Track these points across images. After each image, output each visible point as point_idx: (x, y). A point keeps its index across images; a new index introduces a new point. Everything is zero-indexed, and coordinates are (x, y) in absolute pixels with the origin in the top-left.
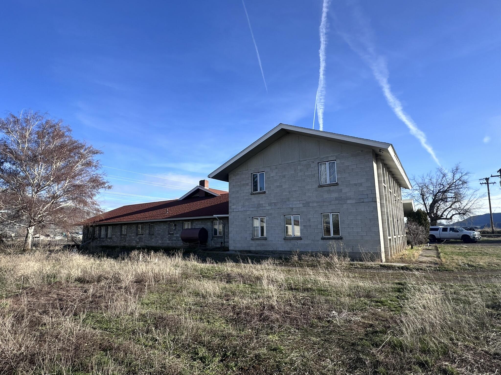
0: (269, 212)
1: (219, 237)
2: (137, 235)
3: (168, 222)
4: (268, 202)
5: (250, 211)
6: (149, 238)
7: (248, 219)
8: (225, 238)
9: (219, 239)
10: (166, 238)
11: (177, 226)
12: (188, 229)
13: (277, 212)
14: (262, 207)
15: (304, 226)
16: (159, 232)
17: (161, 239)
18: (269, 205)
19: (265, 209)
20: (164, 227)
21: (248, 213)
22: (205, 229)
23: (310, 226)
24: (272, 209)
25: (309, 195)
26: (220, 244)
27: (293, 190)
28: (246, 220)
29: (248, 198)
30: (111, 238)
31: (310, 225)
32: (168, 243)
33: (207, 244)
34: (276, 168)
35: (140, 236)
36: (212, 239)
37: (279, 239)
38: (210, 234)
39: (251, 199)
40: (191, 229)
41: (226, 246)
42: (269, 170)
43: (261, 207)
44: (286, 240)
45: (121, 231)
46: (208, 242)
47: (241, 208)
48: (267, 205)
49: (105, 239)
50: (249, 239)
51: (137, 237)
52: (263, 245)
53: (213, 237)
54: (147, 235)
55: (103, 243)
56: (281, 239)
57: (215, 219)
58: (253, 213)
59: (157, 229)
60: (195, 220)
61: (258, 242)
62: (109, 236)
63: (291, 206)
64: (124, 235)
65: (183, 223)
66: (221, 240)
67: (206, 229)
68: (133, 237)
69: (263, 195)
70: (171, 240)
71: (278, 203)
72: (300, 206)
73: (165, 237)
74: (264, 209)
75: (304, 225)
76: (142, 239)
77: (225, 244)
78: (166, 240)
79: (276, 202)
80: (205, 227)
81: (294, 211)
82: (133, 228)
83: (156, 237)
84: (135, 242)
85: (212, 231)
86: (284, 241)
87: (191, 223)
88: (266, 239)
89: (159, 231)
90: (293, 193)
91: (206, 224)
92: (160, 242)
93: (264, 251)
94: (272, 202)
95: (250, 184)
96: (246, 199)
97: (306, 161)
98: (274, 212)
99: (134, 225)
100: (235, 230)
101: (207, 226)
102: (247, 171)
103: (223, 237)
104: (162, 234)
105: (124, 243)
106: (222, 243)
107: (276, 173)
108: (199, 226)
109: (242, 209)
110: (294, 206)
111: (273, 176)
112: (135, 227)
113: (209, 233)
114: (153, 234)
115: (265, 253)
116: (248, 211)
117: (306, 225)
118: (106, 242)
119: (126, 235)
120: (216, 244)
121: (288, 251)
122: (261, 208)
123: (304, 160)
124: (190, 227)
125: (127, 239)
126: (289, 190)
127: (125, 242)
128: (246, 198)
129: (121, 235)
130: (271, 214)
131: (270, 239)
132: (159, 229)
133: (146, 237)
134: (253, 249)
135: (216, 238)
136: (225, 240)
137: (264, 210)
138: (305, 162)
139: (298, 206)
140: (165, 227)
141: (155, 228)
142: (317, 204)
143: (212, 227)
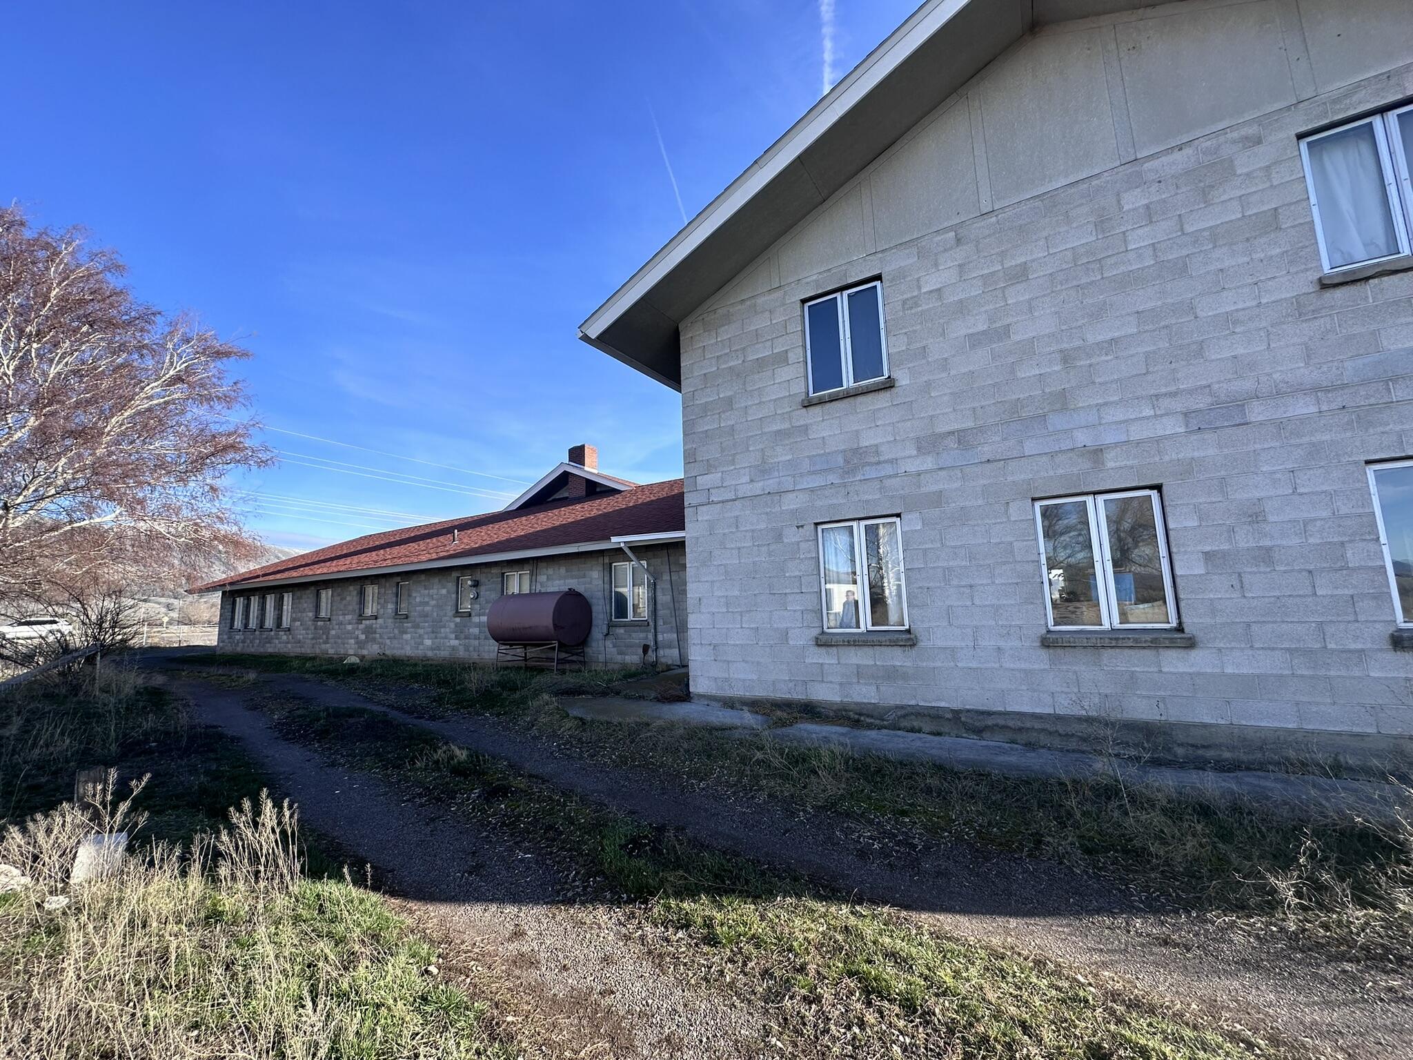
0: (923, 490)
1: (633, 624)
2: (361, 617)
3: (455, 574)
4: (912, 435)
5: (801, 495)
6: (396, 631)
7: (791, 536)
8: (659, 629)
9: (634, 635)
10: (448, 630)
11: (482, 589)
12: (520, 595)
13: (982, 482)
14: (879, 463)
15: (1208, 556)
16: (427, 609)
17: (433, 632)
18: (919, 449)
19: (896, 475)
20: (441, 591)
21: (791, 503)
22: (579, 595)
23: (1265, 556)
24: (941, 469)
25: (1241, 351)
26: (640, 651)
27: (1091, 339)
28: (779, 537)
29: (787, 425)
30: (289, 630)
31: (1269, 550)
32: (453, 648)
33: (587, 650)
34: (958, 241)
35: (368, 622)
36: (607, 634)
37: (1002, 644)
38: (600, 612)
39: (805, 429)
40: (530, 594)
41: (663, 660)
42: (910, 261)
43: (869, 464)
44: (1060, 651)
45: (317, 608)
46: (594, 644)
47: (752, 481)
48: (907, 453)
49: (272, 633)
50: (802, 637)
51: (361, 627)
52: (891, 674)
53: (610, 625)
54: (390, 620)
55: (268, 645)
56: (1017, 643)
57: (618, 553)
58: (819, 503)
59: (418, 600)
60: (544, 564)
61: (857, 657)
62: (285, 624)
63: (1082, 438)
64: (323, 620)
65: (503, 574)
66: (642, 635)
67: (585, 595)
68: (349, 627)
69: (882, 399)
70: (462, 636)
71: (981, 430)
72: (1161, 433)
73: (444, 627)
74: (890, 477)
75: (1208, 548)
76: (375, 633)
77: (661, 652)
78: (446, 638)
79: (970, 424)
80: (580, 589)
81: (1110, 464)
82: (348, 598)
83: (416, 626)
84: (352, 641)
85: (607, 601)
86: (1044, 653)
87: (531, 574)
88: (907, 639)
89: (427, 604)
90: (1093, 361)
91: (584, 576)
92: (428, 642)
93: (902, 707)
94: (942, 428)
95: (796, 355)
96: (778, 432)
97: (1188, 151)
98: (957, 484)
99: (351, 588)
100: (718, 593)
101: (589, 581)
102: (779, 294)
103: (652, 624)
104: (435, 614)
105: (323, 646)
106: (646, 649)
107: (960, 266)
108: (556, 582)
109: (758, 488)
110: (1109, 439)
111: (939, 290)
112: (355, 593)
113: (594, 609)
114: (407, 617)
115: (904, 723)
116: (791, 496)
117: (1225, 547)
118: (277, 641)
119: (330, 620)
120: (620, 653)
121: (1080, 719)
122: (871, 473)
123: (1170, 150)
124: (526, 590)
125: (333, 632)
126: (1065, 346)
127: (326, 642)
128: (775, 428)
129: (317, 618)
130: (938, 499)
131: (940, 643)
132: (426, 599)
133: (387, 627)
134: (825, 693)
135: (621, 631)
136: (660, 637)
137: (893, 481)
138: (1177, 155)
139: (1145, 434)
140: (444, 591)
141: (414, 595)
142: (1318, 401)
143: (607, 586)
